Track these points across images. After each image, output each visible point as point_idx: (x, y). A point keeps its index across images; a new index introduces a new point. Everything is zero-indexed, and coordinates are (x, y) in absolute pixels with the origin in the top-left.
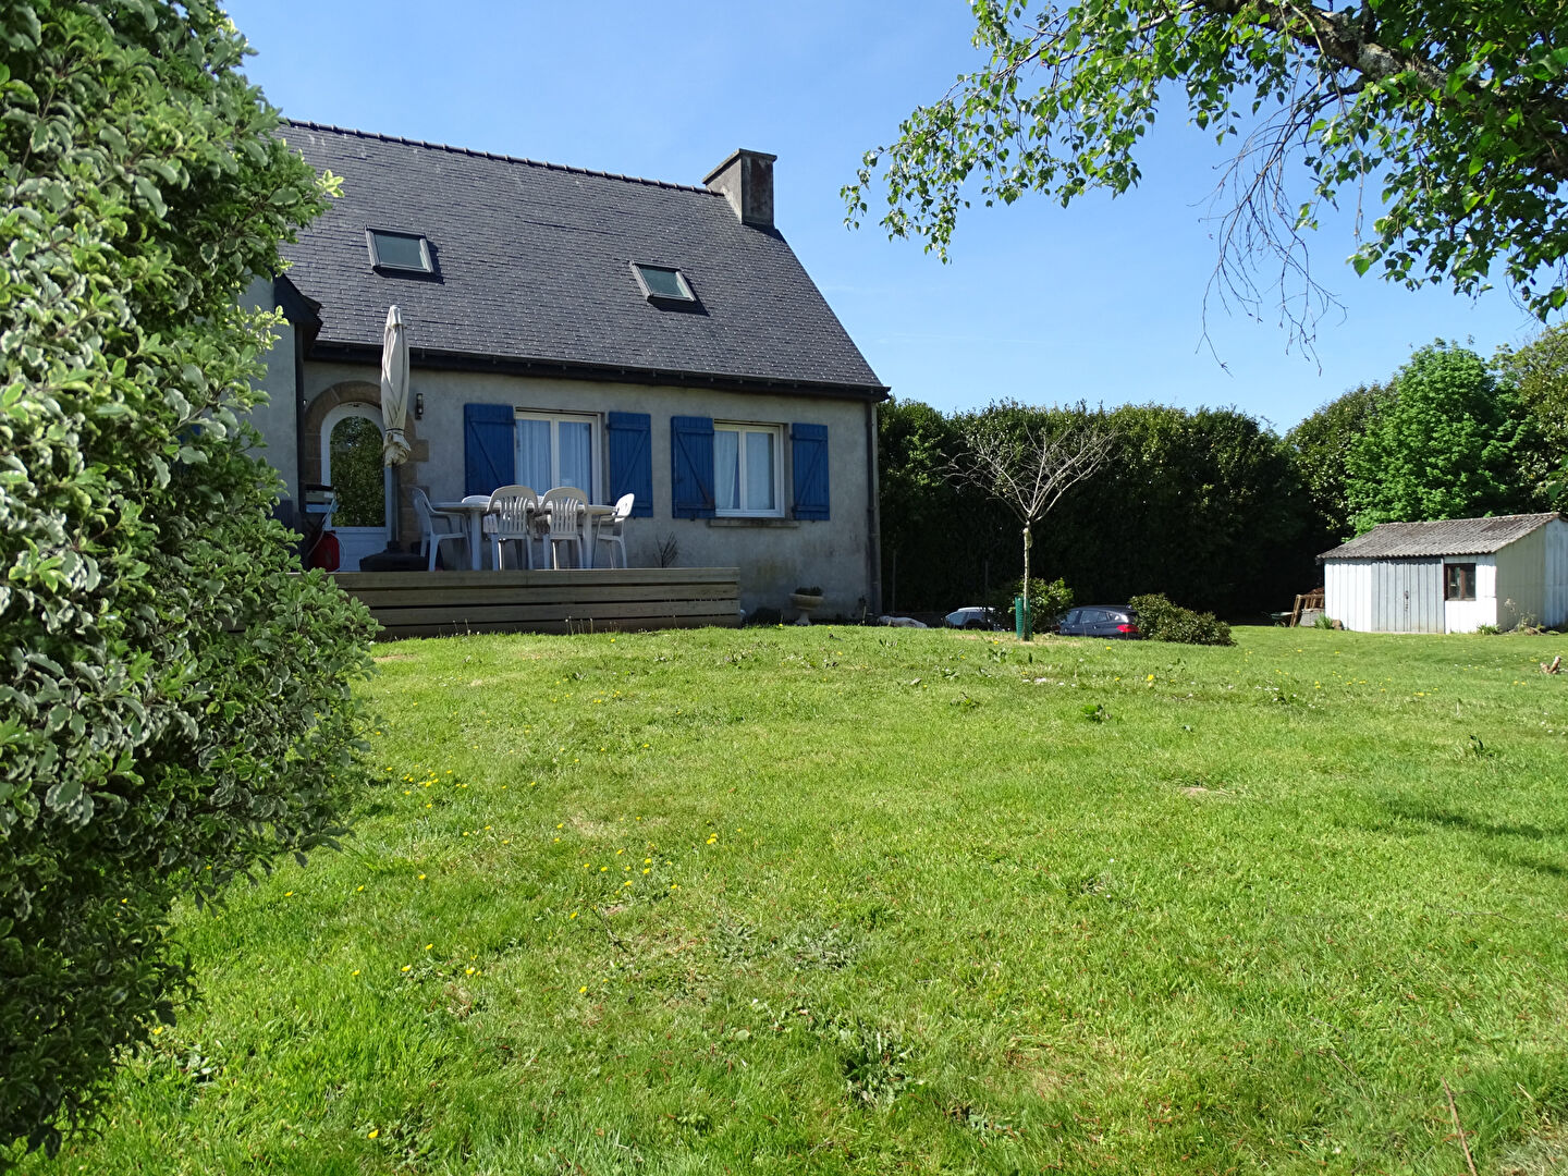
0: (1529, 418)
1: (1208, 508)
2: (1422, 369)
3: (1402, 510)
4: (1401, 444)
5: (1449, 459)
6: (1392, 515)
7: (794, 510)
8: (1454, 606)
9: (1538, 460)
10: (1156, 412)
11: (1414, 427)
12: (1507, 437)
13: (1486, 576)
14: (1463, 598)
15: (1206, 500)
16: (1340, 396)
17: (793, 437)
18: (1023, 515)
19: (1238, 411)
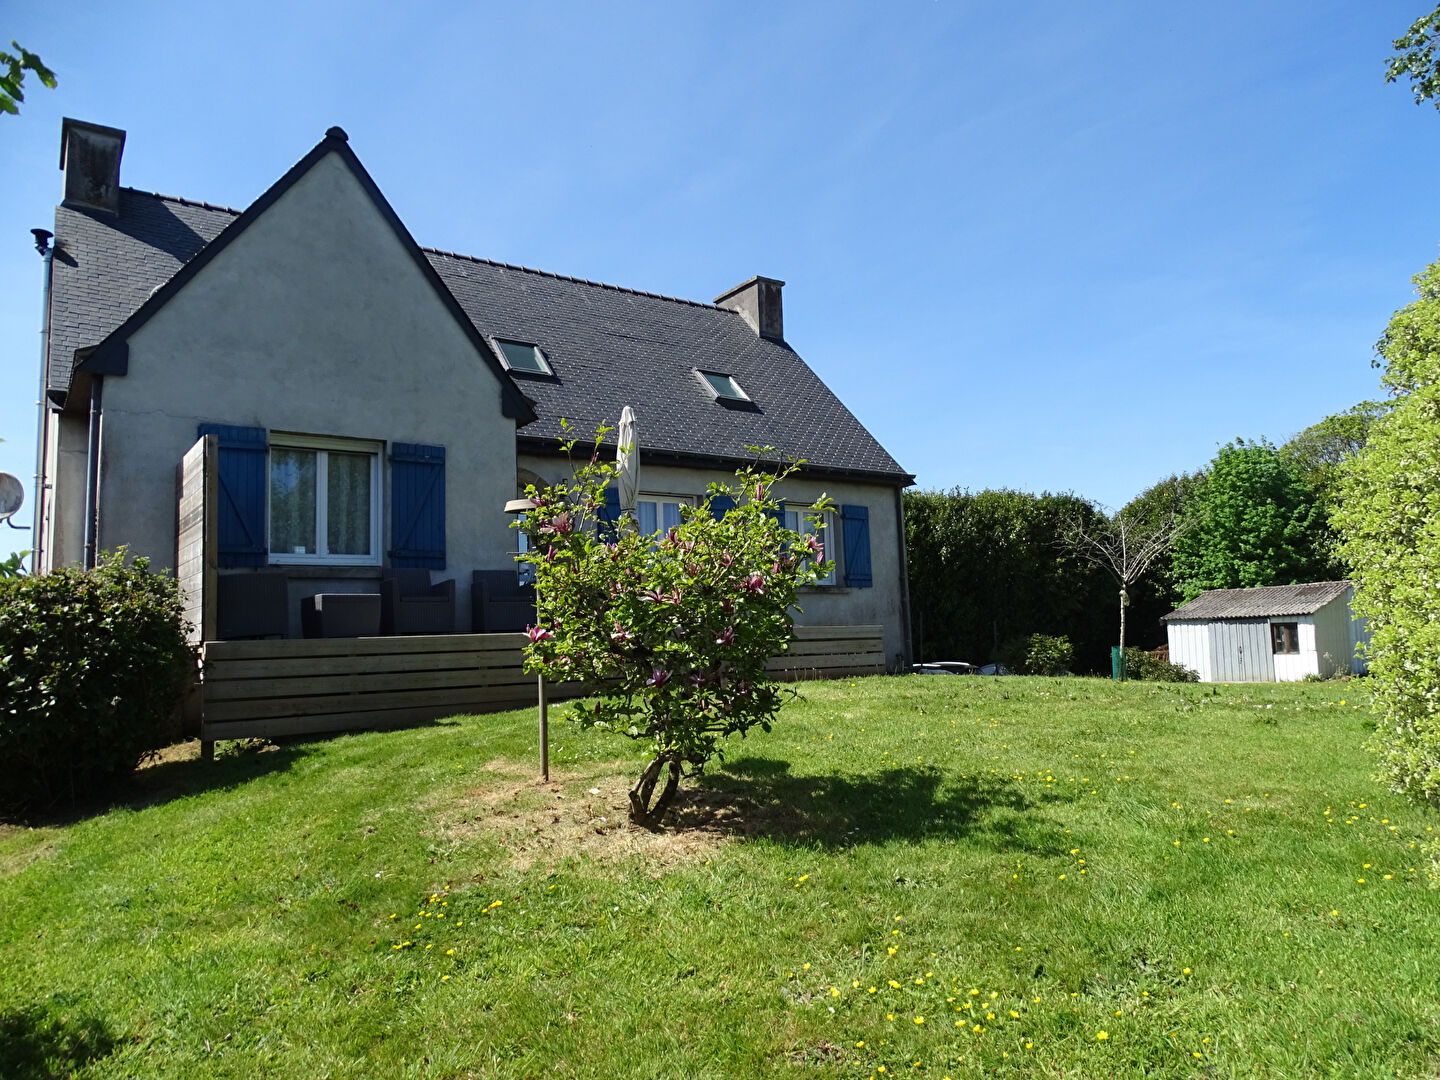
0: (1317, 503)
1: (1062, 578)
2: (1228, 463)
3: (1222, 579)
4: (1218, 524)
5: (1258, 537)
6: (1216, 583)
7: (846, 578)
8: (1281, 659)
9: (1328, 537)
10: (1011, 496)
11: (1227, 510)
12: (1301, 518)
13: (1306, 633)
14: (1288, 652)
15: (1060, 571)
16: (1155, 484)
17: (843, 517)
18: (1121, 579)
19: (1075, 496)
